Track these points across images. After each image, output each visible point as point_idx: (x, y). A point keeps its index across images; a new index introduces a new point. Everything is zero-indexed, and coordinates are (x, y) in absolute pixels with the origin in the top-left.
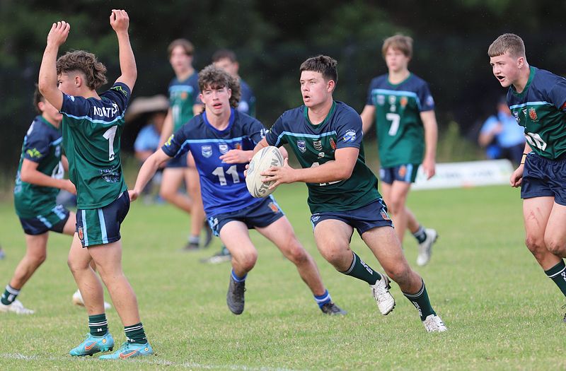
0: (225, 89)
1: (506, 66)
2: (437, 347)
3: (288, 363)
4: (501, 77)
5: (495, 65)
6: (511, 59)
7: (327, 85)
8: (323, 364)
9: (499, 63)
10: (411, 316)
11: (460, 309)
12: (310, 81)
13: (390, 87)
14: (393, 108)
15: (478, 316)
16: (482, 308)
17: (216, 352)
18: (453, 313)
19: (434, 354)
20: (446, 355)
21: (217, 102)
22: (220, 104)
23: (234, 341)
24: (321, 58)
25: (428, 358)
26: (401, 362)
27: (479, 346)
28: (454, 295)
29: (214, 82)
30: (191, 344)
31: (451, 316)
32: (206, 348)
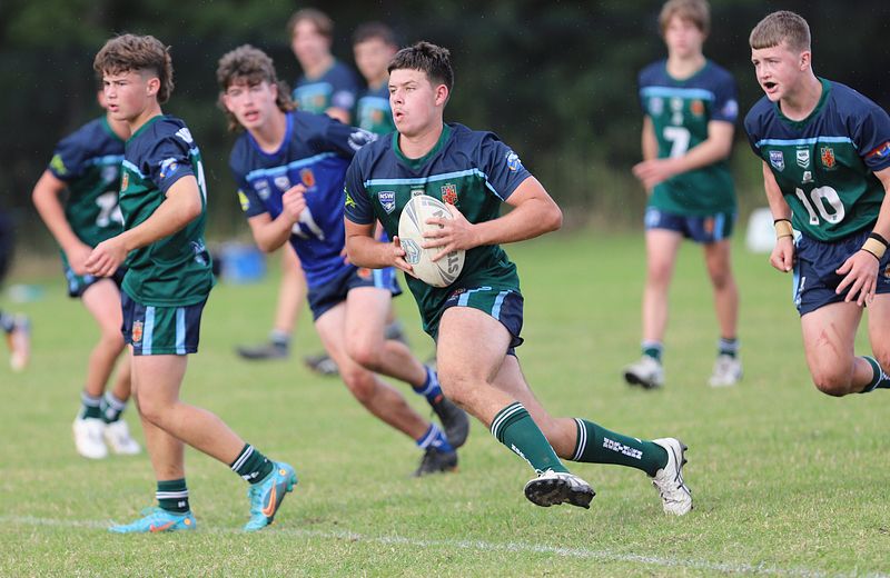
0: (264, 85)
1: (781, 65)
2: (799, 511)
3: (553, 537)
4: (770, 85)
5: (762, 62)
6: (790, 55)
7: (435, 92)
8: (611, 538)
9: (769, 60)
10: (758, 460)
11: (838, 448)
12: (407, 86)
13: (672, 83)
14: (678, 119)
15: (867, 459)
16: (875, 446)
17: (433, 518)
18: (825, 455)
19: (795, 522)
20: (813, 524)
21: (249, 109)
22: (256, 113)
23: (464, 500)
24: (423, 46)
25: (785, 529)
26: (741, 536)
27: (868, 509)
28: (828, 425)
29: (241, 73)
30: (394, 505)
31: (823, 459)
32: (417, 512)
